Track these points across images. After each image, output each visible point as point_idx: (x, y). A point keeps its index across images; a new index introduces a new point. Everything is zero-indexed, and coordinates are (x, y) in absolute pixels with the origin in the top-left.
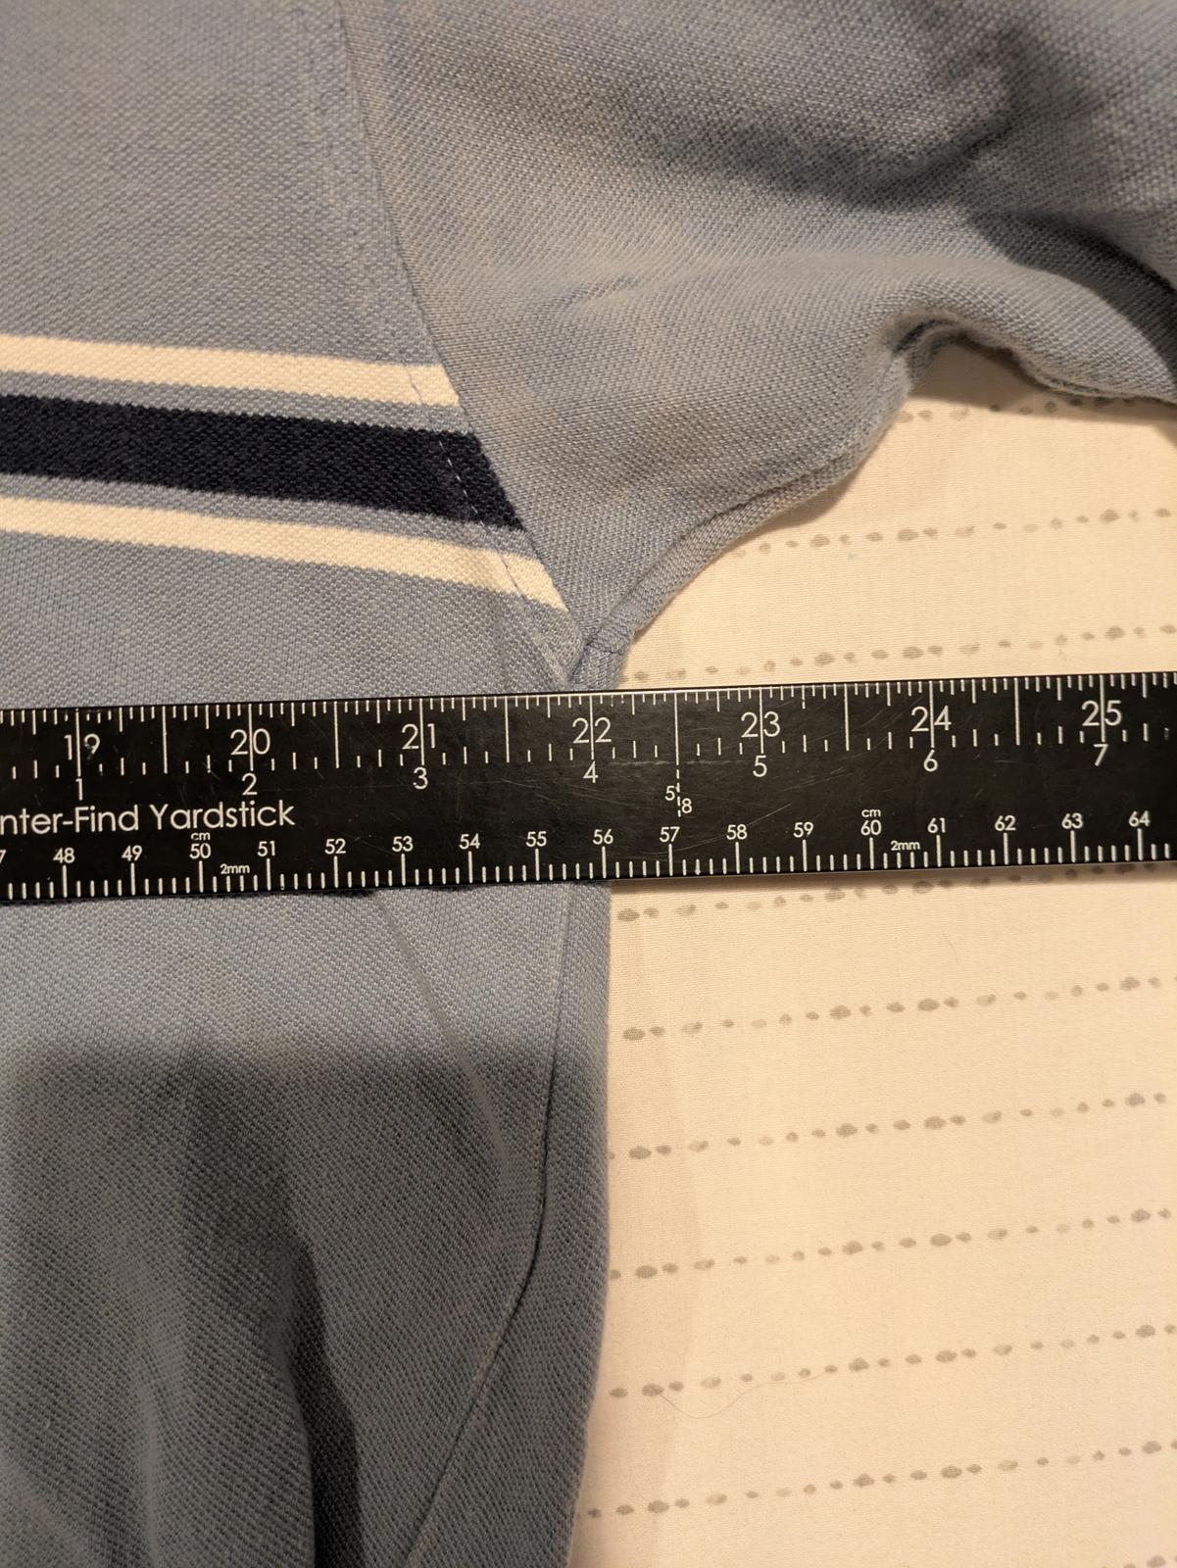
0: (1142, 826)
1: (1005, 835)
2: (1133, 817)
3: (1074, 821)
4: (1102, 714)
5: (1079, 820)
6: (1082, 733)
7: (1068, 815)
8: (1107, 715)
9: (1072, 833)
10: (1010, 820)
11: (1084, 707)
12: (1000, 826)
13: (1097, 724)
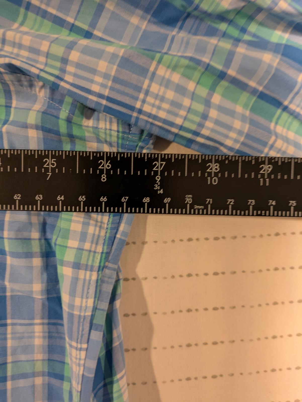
0: (61, 200)
1: (17, 201)
2: (59, 197)
3: (39, 197)
4: (50, 163)
5: (41, 197)
6: (43, 169)
7: (38, 195)
8: (51, 164)
9: (39, 201)
10: (19, 196)
11: (44, 161)
12: (16, 198)
13: (48, 166)
